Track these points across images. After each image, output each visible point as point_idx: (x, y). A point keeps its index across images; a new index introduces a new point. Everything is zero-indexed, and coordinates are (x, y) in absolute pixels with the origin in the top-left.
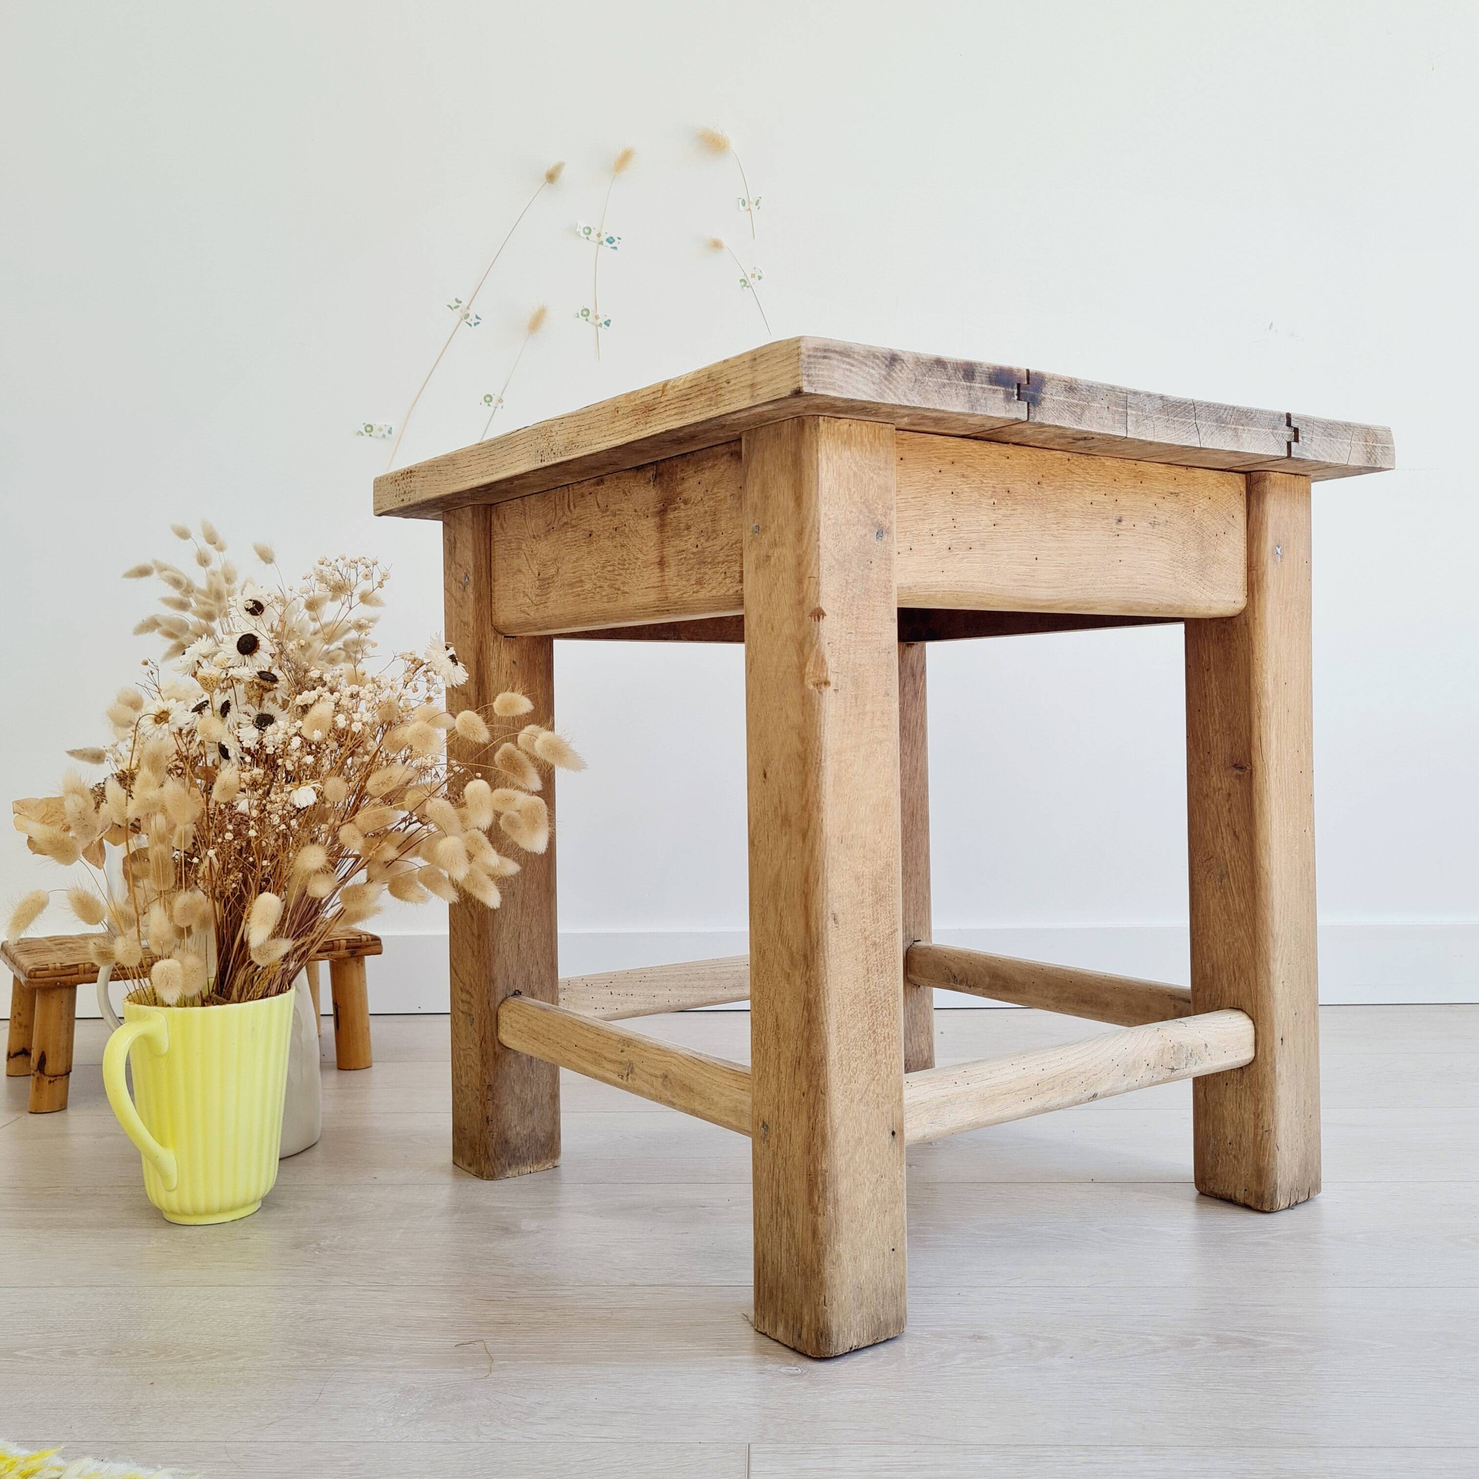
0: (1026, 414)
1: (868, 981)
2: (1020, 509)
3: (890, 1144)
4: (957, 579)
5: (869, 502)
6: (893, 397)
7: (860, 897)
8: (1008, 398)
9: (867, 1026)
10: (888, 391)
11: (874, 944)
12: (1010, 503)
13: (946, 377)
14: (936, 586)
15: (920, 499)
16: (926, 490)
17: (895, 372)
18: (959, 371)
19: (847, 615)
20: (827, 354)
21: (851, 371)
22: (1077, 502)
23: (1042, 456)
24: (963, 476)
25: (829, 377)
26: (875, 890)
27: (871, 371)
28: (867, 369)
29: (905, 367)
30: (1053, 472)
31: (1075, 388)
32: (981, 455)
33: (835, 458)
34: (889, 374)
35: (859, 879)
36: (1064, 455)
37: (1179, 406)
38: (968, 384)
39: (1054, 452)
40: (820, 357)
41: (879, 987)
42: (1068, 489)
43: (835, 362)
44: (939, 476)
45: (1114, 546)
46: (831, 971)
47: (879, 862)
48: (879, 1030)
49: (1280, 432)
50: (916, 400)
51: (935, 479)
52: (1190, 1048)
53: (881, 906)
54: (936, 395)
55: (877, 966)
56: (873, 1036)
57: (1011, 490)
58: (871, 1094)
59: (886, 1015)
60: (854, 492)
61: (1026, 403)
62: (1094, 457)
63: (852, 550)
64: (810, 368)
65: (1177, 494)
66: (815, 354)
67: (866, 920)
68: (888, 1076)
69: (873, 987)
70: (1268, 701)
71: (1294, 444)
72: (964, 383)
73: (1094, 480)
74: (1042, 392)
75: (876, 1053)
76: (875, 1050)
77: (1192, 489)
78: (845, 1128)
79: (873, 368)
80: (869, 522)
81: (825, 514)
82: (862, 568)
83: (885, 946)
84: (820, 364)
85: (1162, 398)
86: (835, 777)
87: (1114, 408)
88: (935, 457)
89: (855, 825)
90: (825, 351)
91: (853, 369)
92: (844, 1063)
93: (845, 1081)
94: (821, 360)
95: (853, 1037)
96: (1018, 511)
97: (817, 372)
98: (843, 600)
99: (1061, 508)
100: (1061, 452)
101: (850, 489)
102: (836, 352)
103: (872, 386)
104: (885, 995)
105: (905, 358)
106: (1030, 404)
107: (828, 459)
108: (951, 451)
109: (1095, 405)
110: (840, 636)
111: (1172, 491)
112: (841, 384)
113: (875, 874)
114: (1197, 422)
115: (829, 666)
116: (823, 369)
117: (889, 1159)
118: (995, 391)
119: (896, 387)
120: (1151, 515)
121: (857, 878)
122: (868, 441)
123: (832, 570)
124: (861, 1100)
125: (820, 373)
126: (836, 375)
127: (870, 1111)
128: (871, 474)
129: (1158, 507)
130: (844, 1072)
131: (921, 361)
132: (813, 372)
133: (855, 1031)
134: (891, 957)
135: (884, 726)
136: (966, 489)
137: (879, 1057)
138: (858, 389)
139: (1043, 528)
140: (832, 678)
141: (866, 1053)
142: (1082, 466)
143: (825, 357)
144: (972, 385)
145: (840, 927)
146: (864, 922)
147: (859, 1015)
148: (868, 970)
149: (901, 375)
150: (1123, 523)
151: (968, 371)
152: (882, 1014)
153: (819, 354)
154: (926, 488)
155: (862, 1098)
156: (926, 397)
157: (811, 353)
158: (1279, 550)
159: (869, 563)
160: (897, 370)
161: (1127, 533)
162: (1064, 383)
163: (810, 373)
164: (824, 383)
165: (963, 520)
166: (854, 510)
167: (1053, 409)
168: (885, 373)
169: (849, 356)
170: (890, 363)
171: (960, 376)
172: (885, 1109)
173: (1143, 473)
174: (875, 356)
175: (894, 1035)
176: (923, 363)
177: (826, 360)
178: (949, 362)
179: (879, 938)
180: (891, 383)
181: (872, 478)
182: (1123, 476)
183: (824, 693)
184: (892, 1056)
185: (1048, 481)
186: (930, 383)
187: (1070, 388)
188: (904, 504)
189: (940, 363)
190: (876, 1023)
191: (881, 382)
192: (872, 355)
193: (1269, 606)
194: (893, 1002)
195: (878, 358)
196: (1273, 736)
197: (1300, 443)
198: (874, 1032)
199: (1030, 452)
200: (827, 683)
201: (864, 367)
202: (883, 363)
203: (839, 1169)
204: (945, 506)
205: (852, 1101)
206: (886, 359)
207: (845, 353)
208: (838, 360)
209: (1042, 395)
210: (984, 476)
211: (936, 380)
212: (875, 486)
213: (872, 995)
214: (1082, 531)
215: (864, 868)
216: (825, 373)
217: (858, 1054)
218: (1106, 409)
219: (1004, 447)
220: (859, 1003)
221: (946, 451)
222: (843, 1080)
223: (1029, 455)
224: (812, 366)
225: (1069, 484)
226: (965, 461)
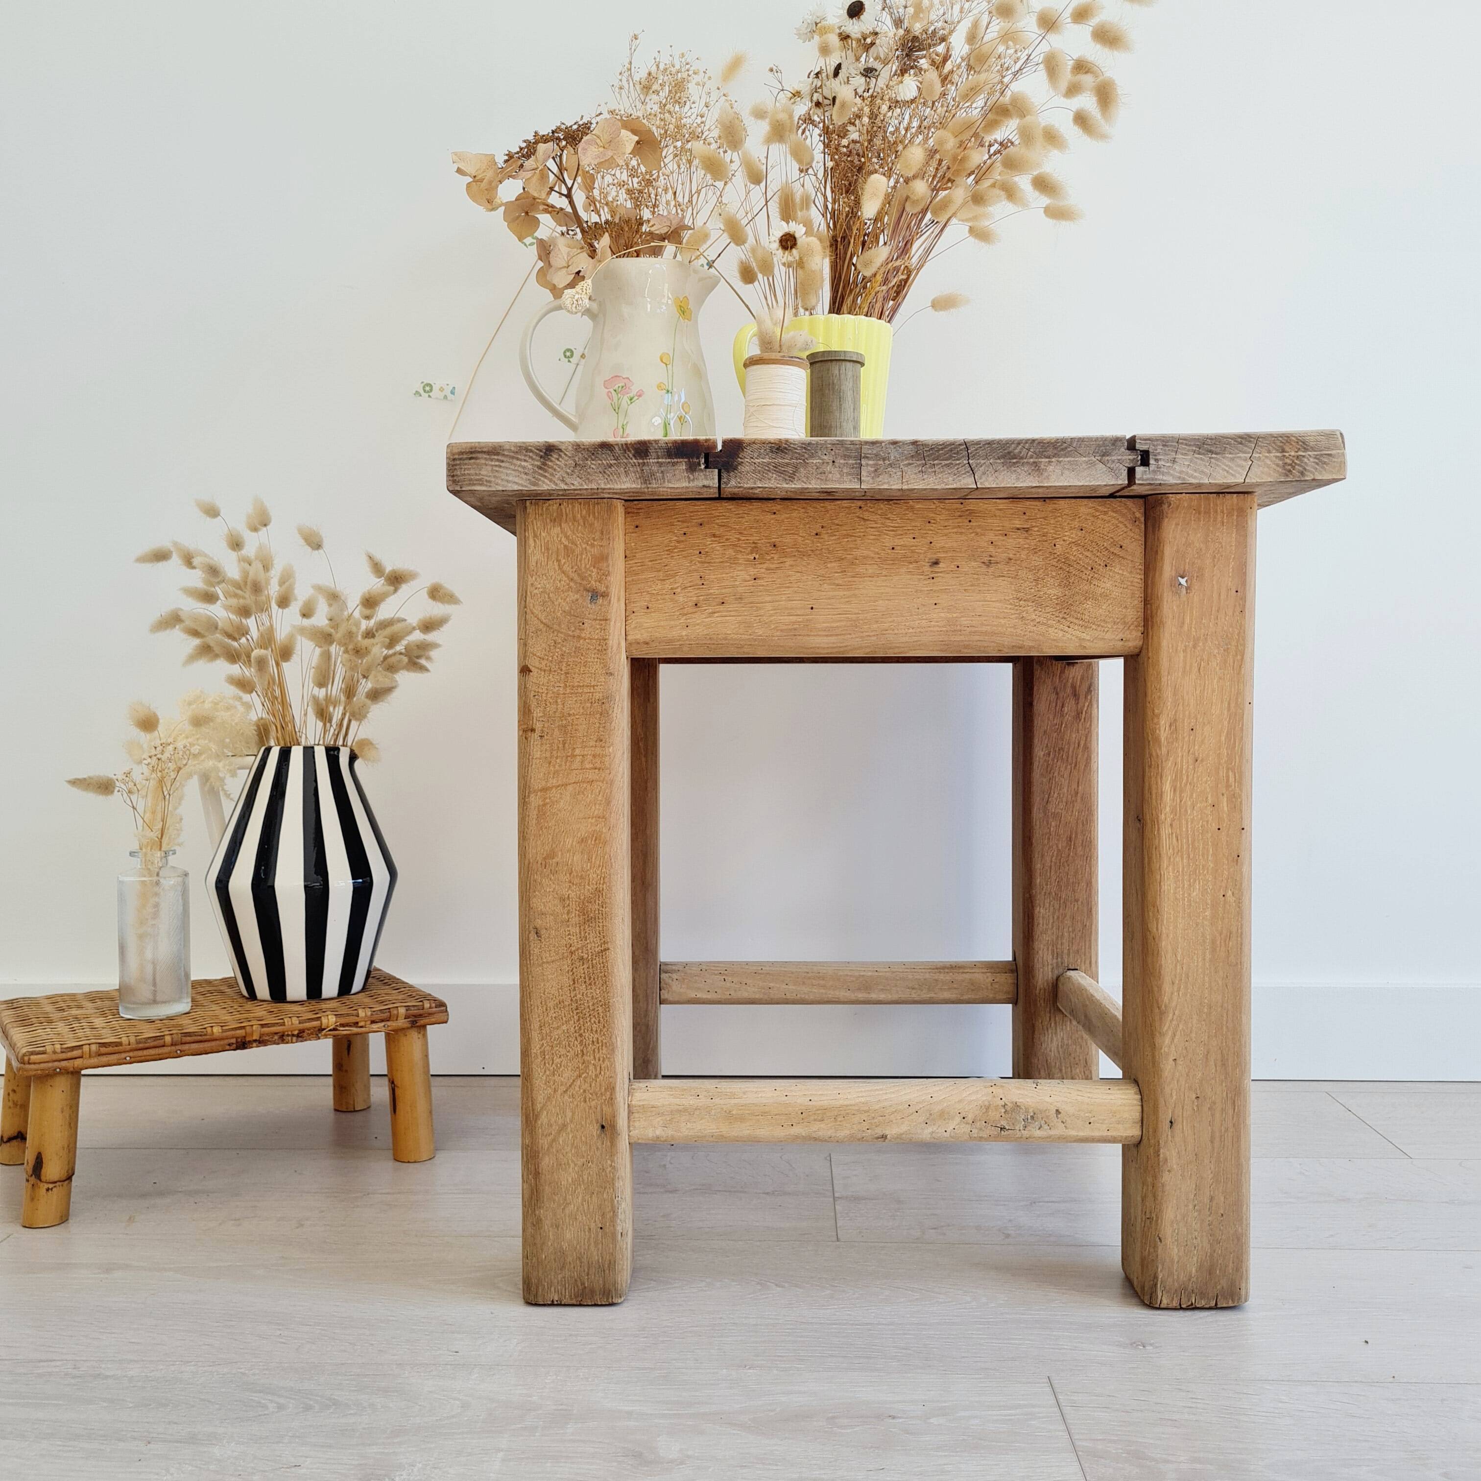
0: (717, 481)
1: (574, 990)
2: (789, 561)
3: (599, 1136)
4: (705, 632)
5: (581, 570)
6: (549, 483)
7: (565, 916)
8: (692, 468)
9: (572, 1029)
10: (542, 479)
11: (582, 958)
12: (776, 557)
13: (613, 458)
14: (679, 640)
15: (659, 561)
16: (666, 553)
17: (551, 461)
18: (629, 451)
19: (555, 671)
20: (474, 456)
21: (500, 466)
22: (872, 549)
23: (823, 507)
24: (714, 536)
25: (476, 474)
26: (583, 912)
27: (523, 463)
28: (519, 463)
29: (563, 455)
30: (836, 522)
31: (786, 448)
32: (739, 514)
33: (543, 534)
34: (544, 464)
35: (564, 900)
36: (853, 503)
37: (942, 449)
38: (641, 461)
39: (839, 502)
40: (466, 459)
41: (587, 996)
42: (859, 537)
43: (483, 461)
44: (683, 538)
45: (926, 589)
46: (533, 977)
47: (587, 887)
48: (587, 1035)
49: (1114, 458)
50: (575, 483)
51: (678, 542)
52: (1031, 1110)
53: (589, 926)
54: (601, 475)
55: (585, 978)
56: (579, 1039)
57: (777, 544)
58: (577, 1089)
59: (595, 1022)
60: (564, 563)
61: (717, 471)
62: (899, 502)
63: (561, 614)
64: (455, 469)
65: (1027, 530)
66: (461, 457)
67: (572, 937)
68: (596, 1076)
69: (579, 996)
70: (1160, 749)
71: (1139, 470)
72: (635, 461)
73: (897, 525)
74: (739, 457)
75: (583, 1054)
76: (582, 1051)
77: (1052, 521)
78: (547, 1114)
79: (525, 461)
80: (582, 589)
81: (532, 584)
82: (573, 629)
83: (594, 962)
84: (466, 464)
85: (915, 443)
86: (539, 811)
87: (842, 461)
88: (679, 521)
89: (560, 853)
90: (471, 453)
91: (503, 464)
92: (547, 1057)
93: (548, 1073)
94: (466, 461)
95: (557, 1037)
96: (787, 564)
97: (463, 472)
98: (550, 658)
99: (848, 556)
100: (848, 501)
101: (558, 561)
102: (485, 452)
103: (525, 477)
104: (593, 1005)
105: (563, 448)
106: (723, 471)
107: (535, 536)
108: (699, 513)
109: (815, 462)
110: (547, 689)
111: (1018, 526)
112: (488, 479)
113: (582, 898)
114: (971, 462)
115: (535, 715)
116: (469, 469)
117: (598, 1148)
118: (674, 464)
119: (552, 475)
120: (985, 554)
121: (562, 900)
122: (581, 516)
123: (539, 633)
124: (565, 1092)
125: (466, 472)
126: (483, 472)
127: (575, 1103)
128: (584, 546)
129: (995, 546)
130: (547, 1065)
131: (583, 447)
132: (459, 473)
133: (559, 1032)
134: (601, 973)
135: (596, 769)
136: (718, 548)
137: (585, 1058)
138: (508, 481)
139: (821, 578)
140: (538, 726)
141: (572, 1052)
142: (879, 512)
143: (471, 459)
144: (645, 461)
145: (543, 940)
146: (570, 939)
147: (564, 1019)
148: (574, 980)
149: (558, 463)
150: (941, 565)
151: (641, 449)
152: (590, 1021)
153: (465, 456)
154: (667, 551)
155: (567, 1090)
156: (588, 479)
157: (457, 456)
158: (1183, 581)
159: (581, 624)
160: (553, 459)
161: (947, 575)
162: (770, 445)
163: (455, 473)
164: (471, 480)
165: (713, 577)
166: (565, 578)
167: (754, 472)
168: (539, 463)
169: (498, 454)
170: (545, 453)
171: (631, 455)
172: (593, 1103)
173: (971, 512)
174: (527, 450)
175: (604, 1041)
176: (584, 449)
177: (473, 461)
178: (617, 445)
179: (587, 954)
180: (546, 471)
181: (586, 548)
182: (938, 518)
183: (529, 739)
184: (601, 1059)
185: (830, 531)
186: (592, 466)
187: (777, 449)
188: (640, 568)
189: (605, 446)
190: (583, 1028)
191: (535, 472)
192: (524, 449)
193: (1164, 643)
194: (603, 1012)
195: (531, 451)
196: (1167, 787)
197: (1152, 467)
198: (581, 1035)
199: (805, 505)
200: (533, 730)
201: (515, 461)
202: (537, 455)
203: (540, 1147)
204: (691, 566)
205: (555, 1091)
206: (541, 451)
207: (494, 451)
208: (486, 459)
209: (739, 459)
210: (741, 533)
211: (600, 462)
212: (589, 555)
213: (579, 1002)
214: (878, 577)
215: (570, 892)
216: (472, 472)
217: (563, 1052)
218: (831, 463)
219: (770, 504)
220: (564, 1007)
221: (692, 514)
222: (545, 1072)
223: (804, 508)
224: (458, 467)
225: (859, 532)
226: (718, 521)
